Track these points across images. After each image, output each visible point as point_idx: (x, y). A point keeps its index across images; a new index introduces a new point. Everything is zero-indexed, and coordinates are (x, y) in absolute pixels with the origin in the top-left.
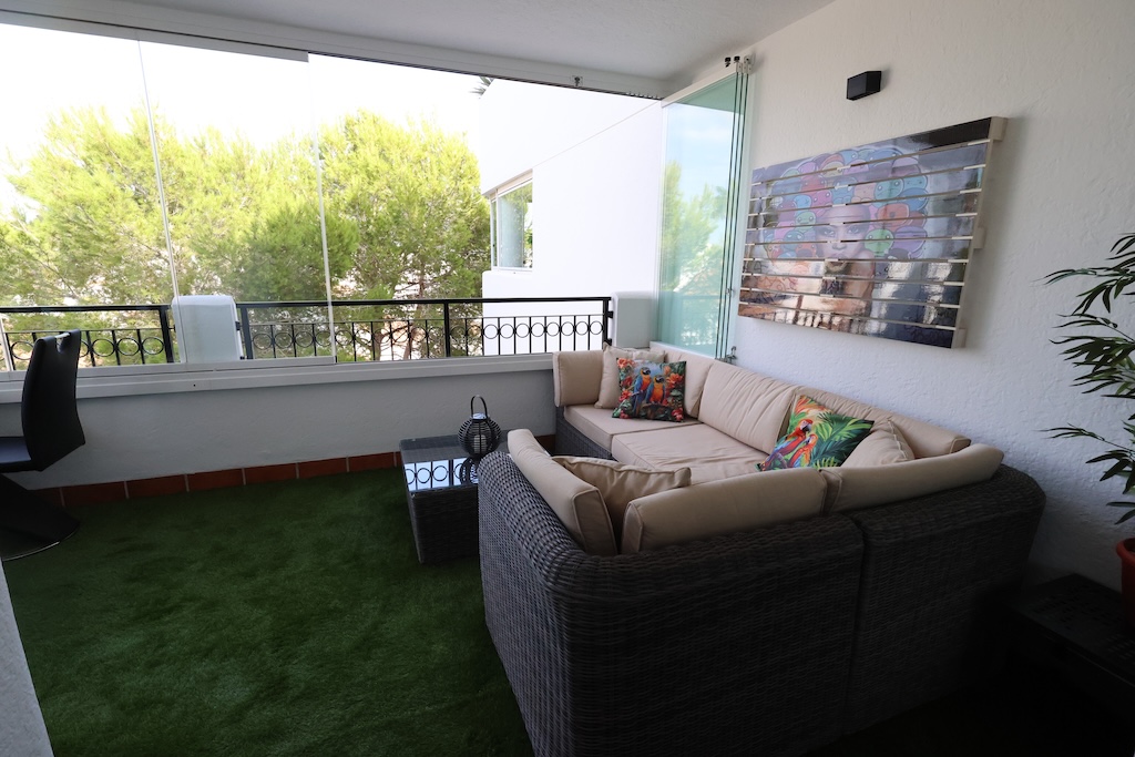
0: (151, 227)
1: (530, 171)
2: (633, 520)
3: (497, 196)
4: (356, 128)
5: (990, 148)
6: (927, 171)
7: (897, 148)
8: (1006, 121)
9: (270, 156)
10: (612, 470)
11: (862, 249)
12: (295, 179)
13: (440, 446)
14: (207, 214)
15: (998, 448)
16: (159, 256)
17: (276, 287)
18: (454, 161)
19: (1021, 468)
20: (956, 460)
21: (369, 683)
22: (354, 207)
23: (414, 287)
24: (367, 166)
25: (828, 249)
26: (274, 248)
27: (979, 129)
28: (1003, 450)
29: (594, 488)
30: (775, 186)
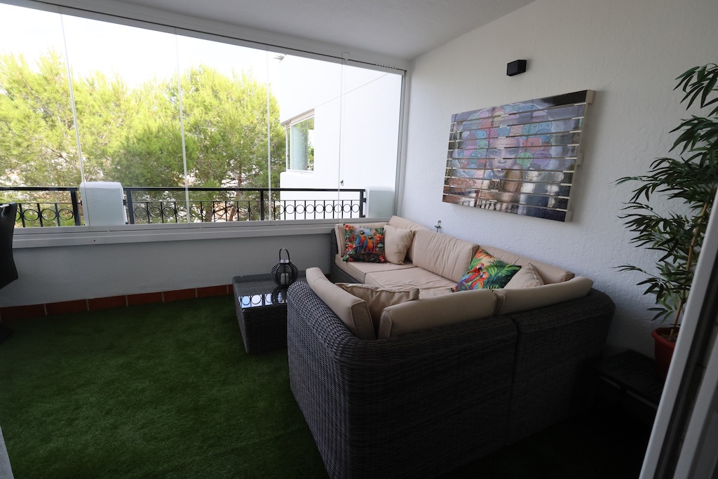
0: (55, 138)
1: (313, 110)
2: (386, 319)
3: (291, 125)
4: (198, 78)
5: (586, 107)
6: (552, 119)
7: (535, 105)
8: (595, 93)
9: (139, 93)
10: (372, 291)
11: (515, 163)
12: (155, 108)
13: (259, 280)
14: (93, 129)
15: (589, 278)
16: (61, 156)
17: (143, 179)
18: (262, 101)
19: (603, 291)
20: (567, 285)
21: (218, 426)
22: (195, 128)
23: (234, 182)
24: (205, 102)
25: (496, 163)
26: (141, 153)
27: (579, 96)
28: (593, 280)
29: (363, 301)
30: (464, 125)
